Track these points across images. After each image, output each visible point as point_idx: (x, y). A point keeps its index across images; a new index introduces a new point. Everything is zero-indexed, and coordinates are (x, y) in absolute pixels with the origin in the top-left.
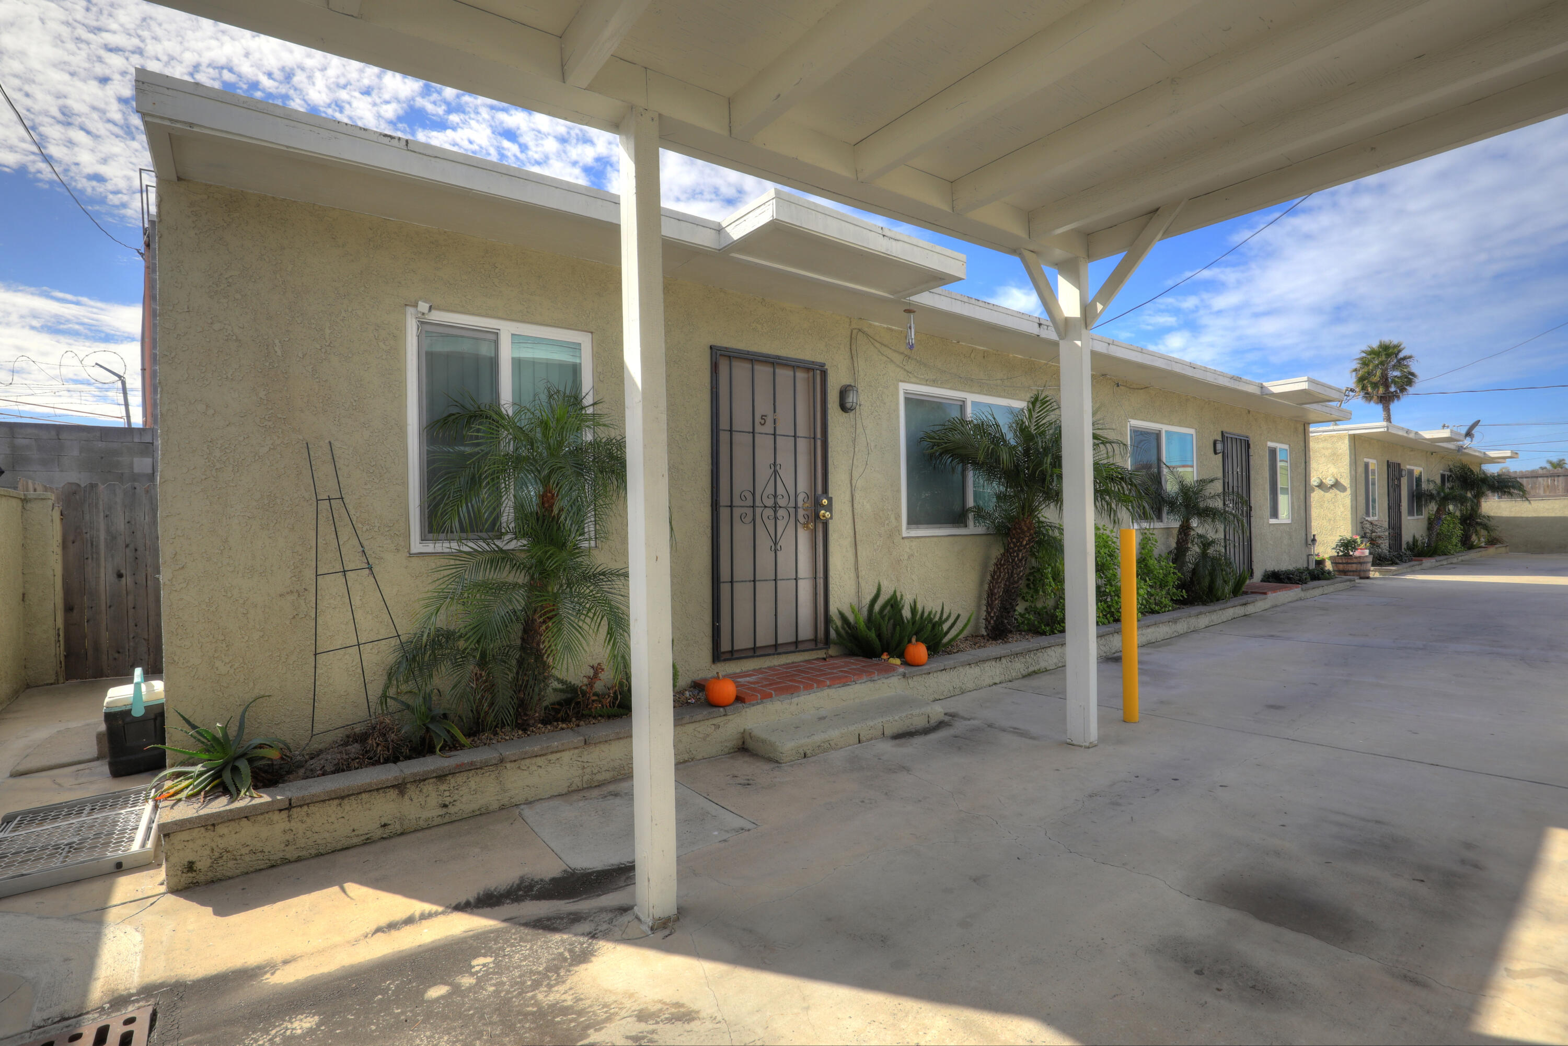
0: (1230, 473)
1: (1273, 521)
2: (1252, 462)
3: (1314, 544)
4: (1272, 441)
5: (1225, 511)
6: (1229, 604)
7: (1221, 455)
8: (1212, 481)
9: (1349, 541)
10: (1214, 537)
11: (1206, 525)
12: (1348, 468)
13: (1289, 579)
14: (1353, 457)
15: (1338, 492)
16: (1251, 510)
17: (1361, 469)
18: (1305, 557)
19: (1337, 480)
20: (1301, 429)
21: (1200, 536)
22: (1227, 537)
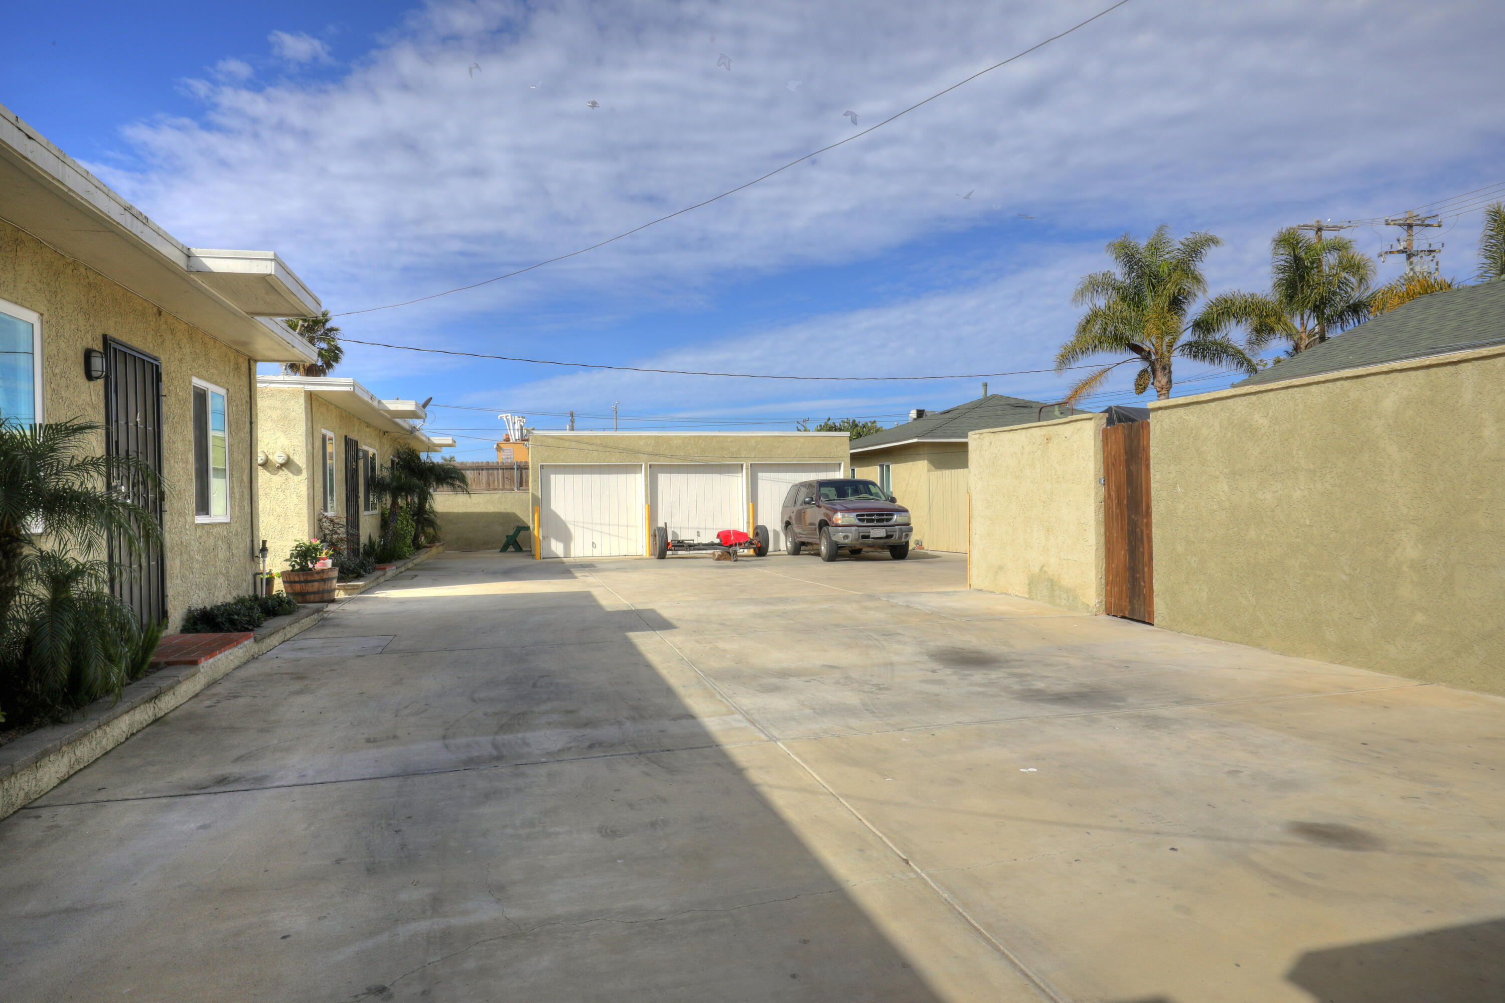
0: (122, 422)
1: (201, 519)
2: (164, 409)
3: (264, 556)
4: (200, 377)
5: (111, 502)
6: (119, 710)
7: (101, 382)
8: (81, 429)
9: (308, 549)
10: (81, 560)
11: (66, 534)
12: (304, 439)
13: (232, 622)
14: (309, 424)
15: (290, 475)
16: (162, 499)
17: (318, 443)
18: (250, 578)
19: (289, 458)
20: (244, 367)
21: (45, 558)
22: (117, 560)
